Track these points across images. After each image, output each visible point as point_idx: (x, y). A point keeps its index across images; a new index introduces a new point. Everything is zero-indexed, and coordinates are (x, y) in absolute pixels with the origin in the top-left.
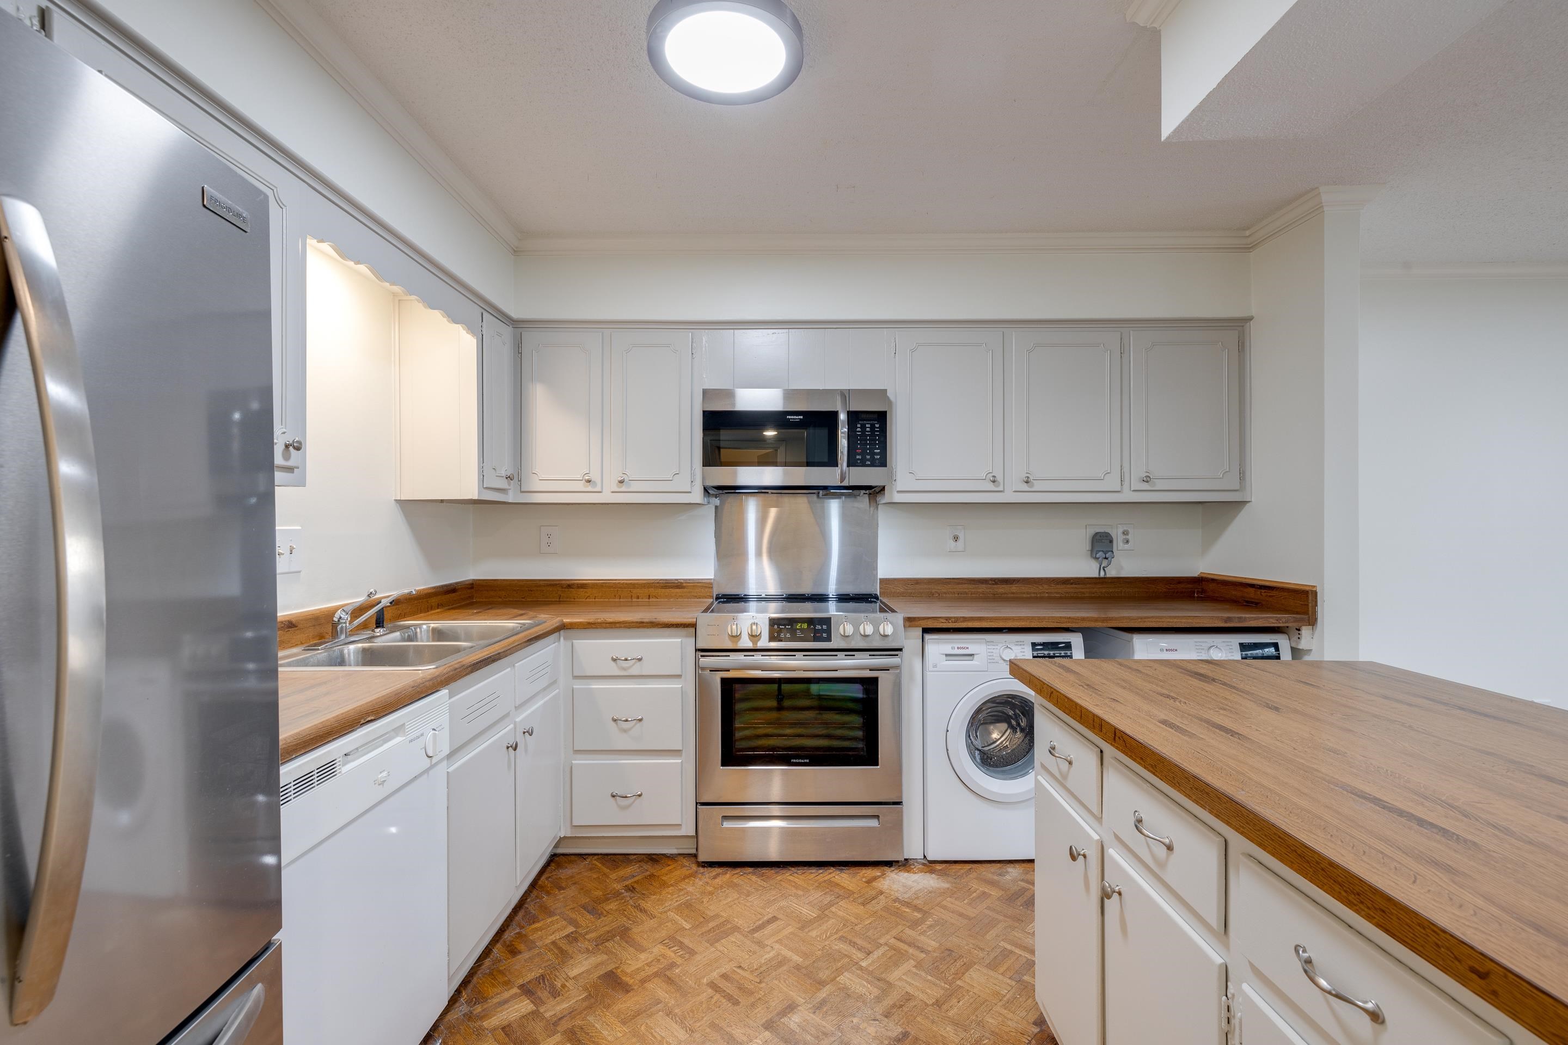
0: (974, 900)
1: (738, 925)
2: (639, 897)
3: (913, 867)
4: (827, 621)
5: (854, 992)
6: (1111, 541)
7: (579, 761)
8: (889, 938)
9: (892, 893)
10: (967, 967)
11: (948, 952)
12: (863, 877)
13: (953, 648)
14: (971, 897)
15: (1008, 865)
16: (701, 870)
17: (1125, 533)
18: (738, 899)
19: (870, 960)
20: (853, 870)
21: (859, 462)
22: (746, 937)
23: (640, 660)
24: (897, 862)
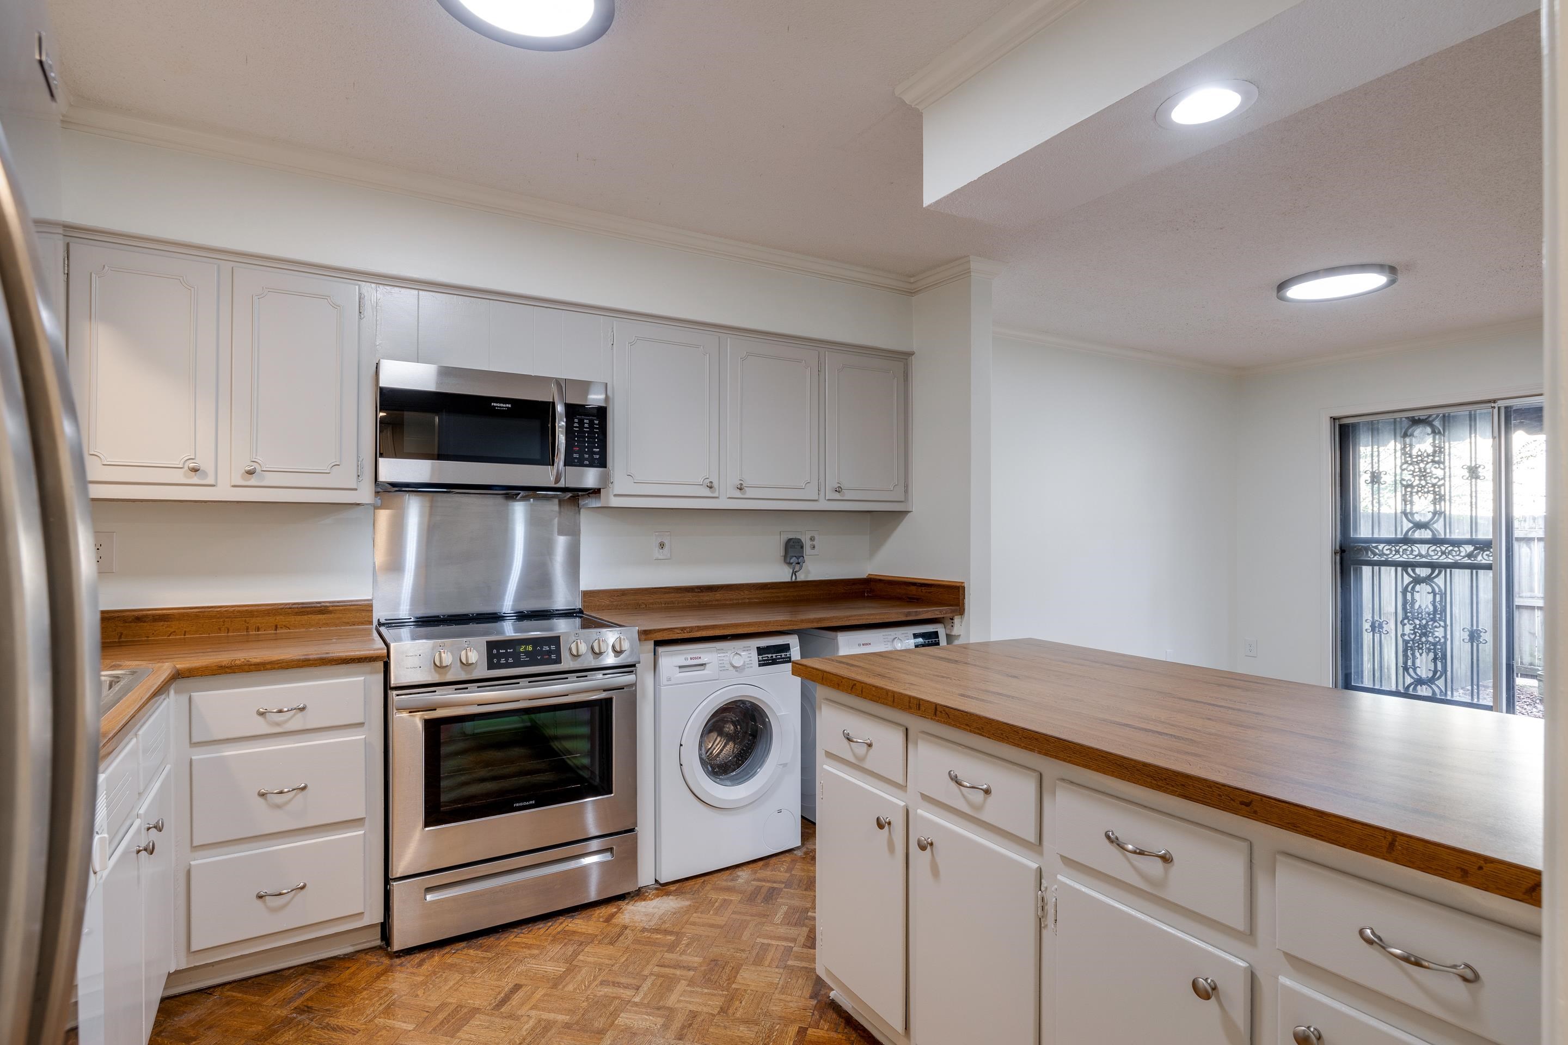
0: (718, 910)
1: (476, 1006)
2: (323, 1016)
3: (647, 894)
4: (556, 640)
5: (638, 1029)
6: (802, 547)
7: (199, 861)
8: (652, 968)
9: (637, 924)
10: (736, 970)
11: (713, 963)
12: (600, 917)
13: (686, 659)
14: (715, 907)
15: (737, 870)
16: (398, 961)
17: (812, 539)
18: (462, 979)
19: (641, 994)
20: (585, 914)
21: (576, 461)
22: (492, 1015)
23: (303, 709)
24: (629, 893)
